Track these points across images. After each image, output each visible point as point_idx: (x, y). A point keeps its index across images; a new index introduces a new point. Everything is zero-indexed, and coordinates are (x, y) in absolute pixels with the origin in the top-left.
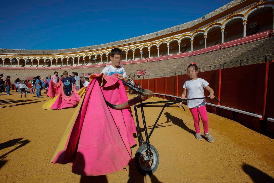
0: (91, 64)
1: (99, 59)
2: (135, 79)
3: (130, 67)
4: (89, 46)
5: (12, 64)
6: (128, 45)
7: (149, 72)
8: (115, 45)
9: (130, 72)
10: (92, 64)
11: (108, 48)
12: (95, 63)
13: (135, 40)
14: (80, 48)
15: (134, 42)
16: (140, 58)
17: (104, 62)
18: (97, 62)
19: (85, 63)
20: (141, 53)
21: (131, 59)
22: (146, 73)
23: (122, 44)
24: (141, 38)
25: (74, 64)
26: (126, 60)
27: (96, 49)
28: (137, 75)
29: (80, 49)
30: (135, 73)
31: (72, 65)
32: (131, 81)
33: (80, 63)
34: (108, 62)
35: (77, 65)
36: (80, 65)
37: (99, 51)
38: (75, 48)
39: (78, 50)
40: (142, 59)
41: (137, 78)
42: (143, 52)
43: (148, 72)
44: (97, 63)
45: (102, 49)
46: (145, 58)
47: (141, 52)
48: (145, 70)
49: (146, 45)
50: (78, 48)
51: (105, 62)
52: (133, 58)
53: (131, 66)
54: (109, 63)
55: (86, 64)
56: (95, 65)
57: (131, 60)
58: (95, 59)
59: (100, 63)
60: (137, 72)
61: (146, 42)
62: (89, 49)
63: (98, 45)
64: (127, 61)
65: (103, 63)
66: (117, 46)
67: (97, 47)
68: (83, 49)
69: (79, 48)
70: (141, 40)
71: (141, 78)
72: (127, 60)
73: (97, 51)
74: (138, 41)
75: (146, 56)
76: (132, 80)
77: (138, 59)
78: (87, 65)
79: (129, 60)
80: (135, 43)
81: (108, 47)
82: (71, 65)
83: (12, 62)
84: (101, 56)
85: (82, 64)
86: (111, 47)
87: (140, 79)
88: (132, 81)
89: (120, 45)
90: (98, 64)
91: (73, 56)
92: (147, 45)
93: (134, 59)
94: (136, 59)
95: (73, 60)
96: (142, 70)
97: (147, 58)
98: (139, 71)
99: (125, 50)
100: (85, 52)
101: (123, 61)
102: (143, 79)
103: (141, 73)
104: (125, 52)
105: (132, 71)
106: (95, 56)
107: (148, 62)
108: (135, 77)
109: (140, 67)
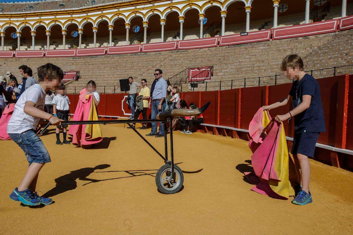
0: (67, 47)
1: (87, 36)
2: (184, 90)
3: (170, 58)
7: (221, 74)
9: (170, 72)
10: (69, 46)
11: (113, 5)
12: (78, 45)
14: (38, 4)
16: (198, 34)
17: (101, 44)
18: (82, 43)
19: (50, 44)
20: (200, 21)
21: (175, 38)
22: (212, 75)
25: (21, 45)
26: (162, 40)
27: (81, 8)
28: (188, 80)
29: (38, 6)
30: (184, 76)
31: (14, 49)
32: (174, 94)
33: (36, 44)
34: (111, 44)
35: (29, 47)
36: (38, 48)
37: (89, 14)
38: (24, 3)
39: (31, 7)
40: (203, 38)
41: (187, 88)
42: (206, 19)
43: (219, 74)
44: (82, 46)
45: (97, 7)
46: (213, 35)
47: (201, 18)
48: (211, 68)
49: (214, 1)
50: (32, 2)
51: (105, 44)
52: (178, 35)
53: (175, 55)
54: (115, 45)
55: (53, 47)
56: (76, 49)
57: (175, 40)
58: (76, 35)
59: (91, 46)
60: (189, 73)
65: (98, 45)
67: (84, 1)
69: (36, 2)
71: (201, 88)
72: (165, 41)
73: (84, 12)
75: (215, 30)
76: (177, 92)
77: (194, 37)
78: (57, 48)
79: (170, 39)
81: (113, 3)
82: (11, 48)
84: (95, 26)
85: (43, 47)
86: (120, 3)
87: (196, 89)
88: (177, 95)
90: (85, 47)
91: (18, 24)
93: (183, 38)
94: (188, 38)
95: (18, 35)
96: (202, 68)
97: (216, 36)
98: (194, 69)
99: (160, 11)
100: (51, 14)
101: (153, 41)
102: (204, 90)
103: (201, 74)
104: (158, 17)
105: (177, 70)
106: (79, 26)
107: (218, 45)
108: (184, 85)
109: (198, 58)
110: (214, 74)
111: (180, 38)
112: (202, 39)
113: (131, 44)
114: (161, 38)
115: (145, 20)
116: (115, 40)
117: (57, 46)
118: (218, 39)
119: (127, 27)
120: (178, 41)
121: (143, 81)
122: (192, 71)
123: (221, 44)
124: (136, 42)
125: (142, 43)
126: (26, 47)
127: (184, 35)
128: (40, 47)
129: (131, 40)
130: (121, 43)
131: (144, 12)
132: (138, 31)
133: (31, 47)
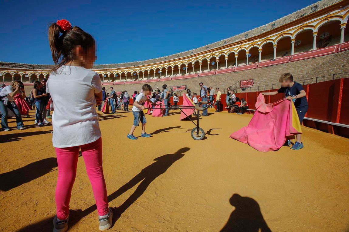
0: (181, 74)
1: (190, 69)
2: (238, 92)
3: (231, 76)
4: (179, 53)
5: (104, 79)
6: (229, 47)
7: (259, 83)
8: (211, 49)
9: (231, 83)
10: (182, 74)
11: (201, 53)
12: (186, 74)
13: (239, 38)
15: (237, 41)
16: (246, 62)
18: (187, 72)
19: (174, 74)
20: (247, 56)
21: (233, 66)
22: (254, 84)
23: (220, 46)
24: (247, 35)
25: (162, 76)
26: (226, 67)
27: (187, 56)
28: (240, 87)
29: (169, 58)
30: (238, 85)
31: (159, 78)
32: (232, 94)
34: (201, 71)
35: (165, 76)
36: (168, 76)
37: (190, 58)
38: (163, 57)
39: (166, 59)
41: (240, 91)
42: (250, 54)
43: (257, 83)
44: (187, 74)
45: (194, 55)
46: (254, 62)
47: (247, 54)
48: (253, 80)
49: (254, 44)
50: (166, 56)
51: (198, 72)
52: (235, 64)
53: (233, 74)
54: (203, 72)
57: (233, 67)
58: (185, 69)
59: (191, 73)
60: (241, 83)
61: (255, 39)
62: (178, 56)
63: (189, 51)
64: (226, 68)
65: (195, 72)
66: (213, 49)
67: (189, 53)
68: (172, 57)
69: (168, 56)
70: (248, 38)
71: (247, 91)
72: (228, 68)
73: (188, 58)
74: (244, 39)
75: (255, 60)
76: (234, 93)
77: (244, 64)
78: (177, 76)
79: (230, 66)
80: (239, 43)
83: (104, 78)
84: (193, 64)
85: (171, 76)
86: (205, 52)
87: (244, 92)
88: (234, 95)
89: (217, 47)
90: (189, 74)
91: (160, 67)
92: (257, 43)
93: (237, 66)
94: (240, 65)
95: (161, 71)
96: (248, 80)
97: (256, 63)
98: (244, 81)
99: (225, 53)
100: (174, 60)
101: (222, 68)
102: (249, 92)
103: (247, 83)
104: (224, 56)
105: (234, 82)
106: (186, 65)
107: (257, 67)
108: (238, 89)
109: (246, 75)
110: (255, 83)
112: (248, 65)
113: (210, 71)
115: (217, 58)
116: (203, 69)
117: (176, 75)
118: (257, 64)
119: (208, 63)
120: (234, 67)
121: (217, 89)
123: (259, 67)
124: (213, 69)
125: (216, 70)
127: (238, 64)
128: (169, 76)
129: (211, 69)
130: (205, 71)
131: (217, 54)
132: (214, 64)
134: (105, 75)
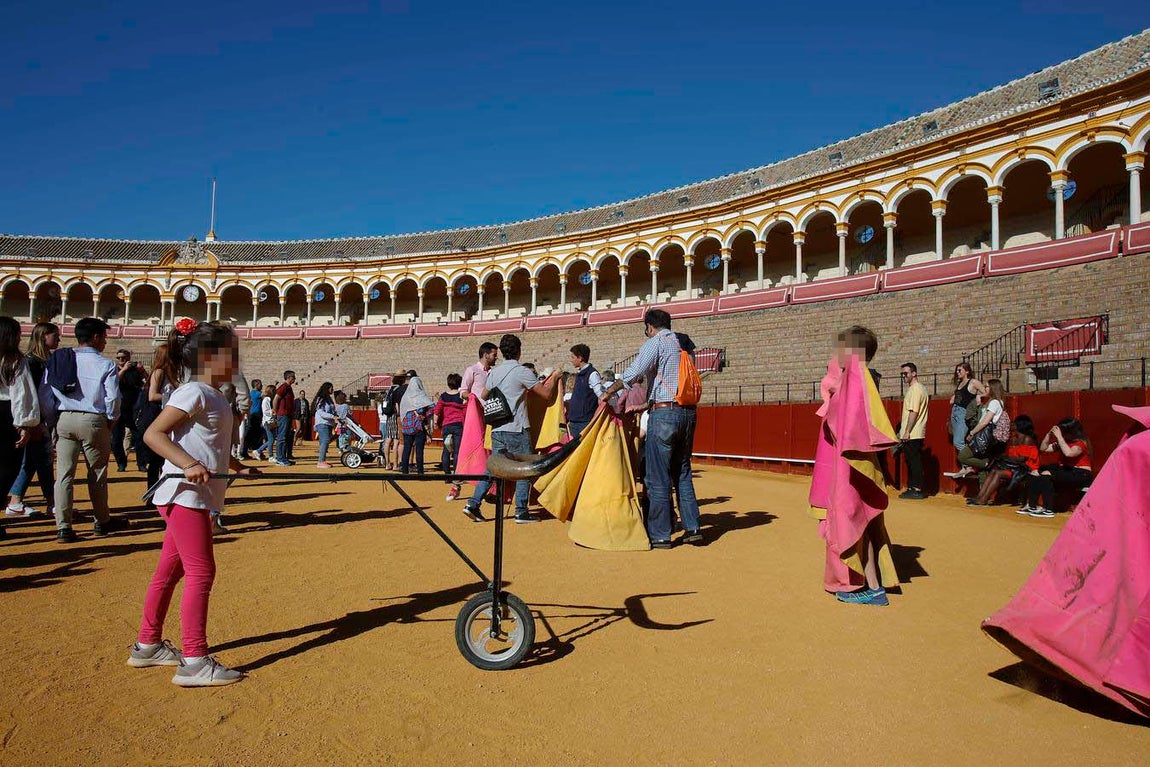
0: (696, 293)
1: (743, 264)
2: (1016, 388)
3: (964, 301)
4: (686, 187)
5: (312, 311)
6: (952, 148)
7: (1137, 336)
8: (853, 163)
9: (969, 340)
10: (701, 292)
11: (803, 182)
12: (721, 288)
13: (1008, 101)
14: (634, 204)
15: (996, 117)
16: (1048, 227)
17: (776, 278)
18: (730, 282)
19: (659, 291)
20: (1054, 192)
21: (978, 246)
22: (1105, 340)
23: (902, 147)
24: (1054, 83)
25: (598, 298)
26: (938, 255)
27: (727, 201)
28: (1023, 359)
29: (632, 210)
30: (1009, 348)
31: (585, 308)
32: (985, 401)
33: (628, 294)
34: (801, 277)
35: (614, 301)
36: (633, 300)
37: (745, 212)
38: (607, 206)
39: (621, 213)
40: (1075, 238)
41: (1026, 381)
42: (1074, 184)
43: (1129, 337)
44: (730, 289)
45: (763, 194)
46: (1097, 226)
47: (1058, 183)
48: (1102, 319)
49: (1099, 130)
50: (622, 203)
51: (786, 280)
52: (987, 238)
53: (977, 292)
54: (810, 281)
55: (665, 295)
56: (717, 297)
57: (975, 251)
58: (717, 265)
59: (751, 286)
60: (1027, 338)
61: (1102, 104)
62: (684, 201)
63: (741, 173)
64: (940, 257)
65: (768, 282)
66: (866, 164)
67: (735, 185)
68: (649, 207)
69: (629, 202)
70: (1059, 99)
72: (946, 256)
73: (734, 209)
74: (1035, 105)
75: (1107, 211)
76: (992, 396)
77: (1037, 238)
78: (673, 299)
79: (961, 251)
80: (1004, 128)
81: (804, 178)
82: (578, 305)
83: (314, 303)
84: (760, 237)
85: (643, 298)
86: (822, 176)
87: (1055, 385)
88: (995, 407)
89: (887, 153)
90: (738, 291)
91: (592, 253)
92: (1115, 124)
93: (1001, 245)
94: (1015, 241)
95: (593, 277)
96: (1070, 322)
97: (1109, 228)
98: (1045, 325)
99: (930, 181)
100: (660, 223)
101: (912, 260)
102: (1085, 384)
103: (1067, 340)
104: (924, 197)
105: (986, 334)
106: (722, 243)
107: (1121, 251)
108: (1014, 374)
109: (1051, 295)
110: (1111, 338)
111: (990, 245)
112: (1060, 241)
113: (851, 273)
114: (935, 251)
115: (889, 208)
116: (810, 268)
117: (673, 294)
118: (1117, 236)
119: (841, 232)
120: (985, 255)
121: (907, 369)
122: (1035, 333)
123: (1130, 248)
124: (865, 267)
125: (881, 268)
126: (609, 302)
127: (1005, 235)
128: (637, 298)
129: (852, 264)
130: (825, 274)
131: (885, 188)
132: (870, 238)
133: (618, 300)
134: (318, 289)
